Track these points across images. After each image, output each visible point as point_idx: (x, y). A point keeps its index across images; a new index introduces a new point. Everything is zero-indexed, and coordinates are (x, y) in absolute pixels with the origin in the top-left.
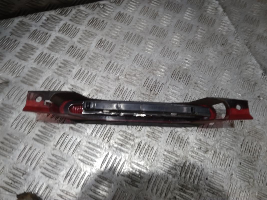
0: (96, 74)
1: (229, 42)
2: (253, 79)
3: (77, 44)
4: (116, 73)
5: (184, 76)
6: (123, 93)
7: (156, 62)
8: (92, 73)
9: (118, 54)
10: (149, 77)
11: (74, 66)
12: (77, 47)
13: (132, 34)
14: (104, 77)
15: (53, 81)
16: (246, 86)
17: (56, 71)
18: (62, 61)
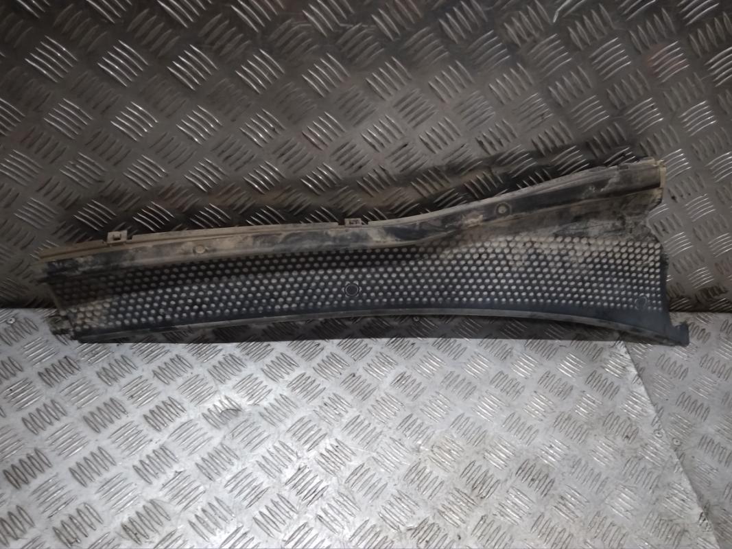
0: (381, 432)
1: (640, 434)
2: (680, 521)
3: (361, 372)
4: (417, 439)
5: (541, 476)
6: (421, 478)
7: (493, 437)
8: (375, 428)
9: (426, 406)
10: (474, 462)
11: (348, 409)
12: (360, 376)
13: (458, 376)
14: (394, 440)
15: (310, 426)
16: (663, 530)
17: (318, 409)
18: (332, 396)
